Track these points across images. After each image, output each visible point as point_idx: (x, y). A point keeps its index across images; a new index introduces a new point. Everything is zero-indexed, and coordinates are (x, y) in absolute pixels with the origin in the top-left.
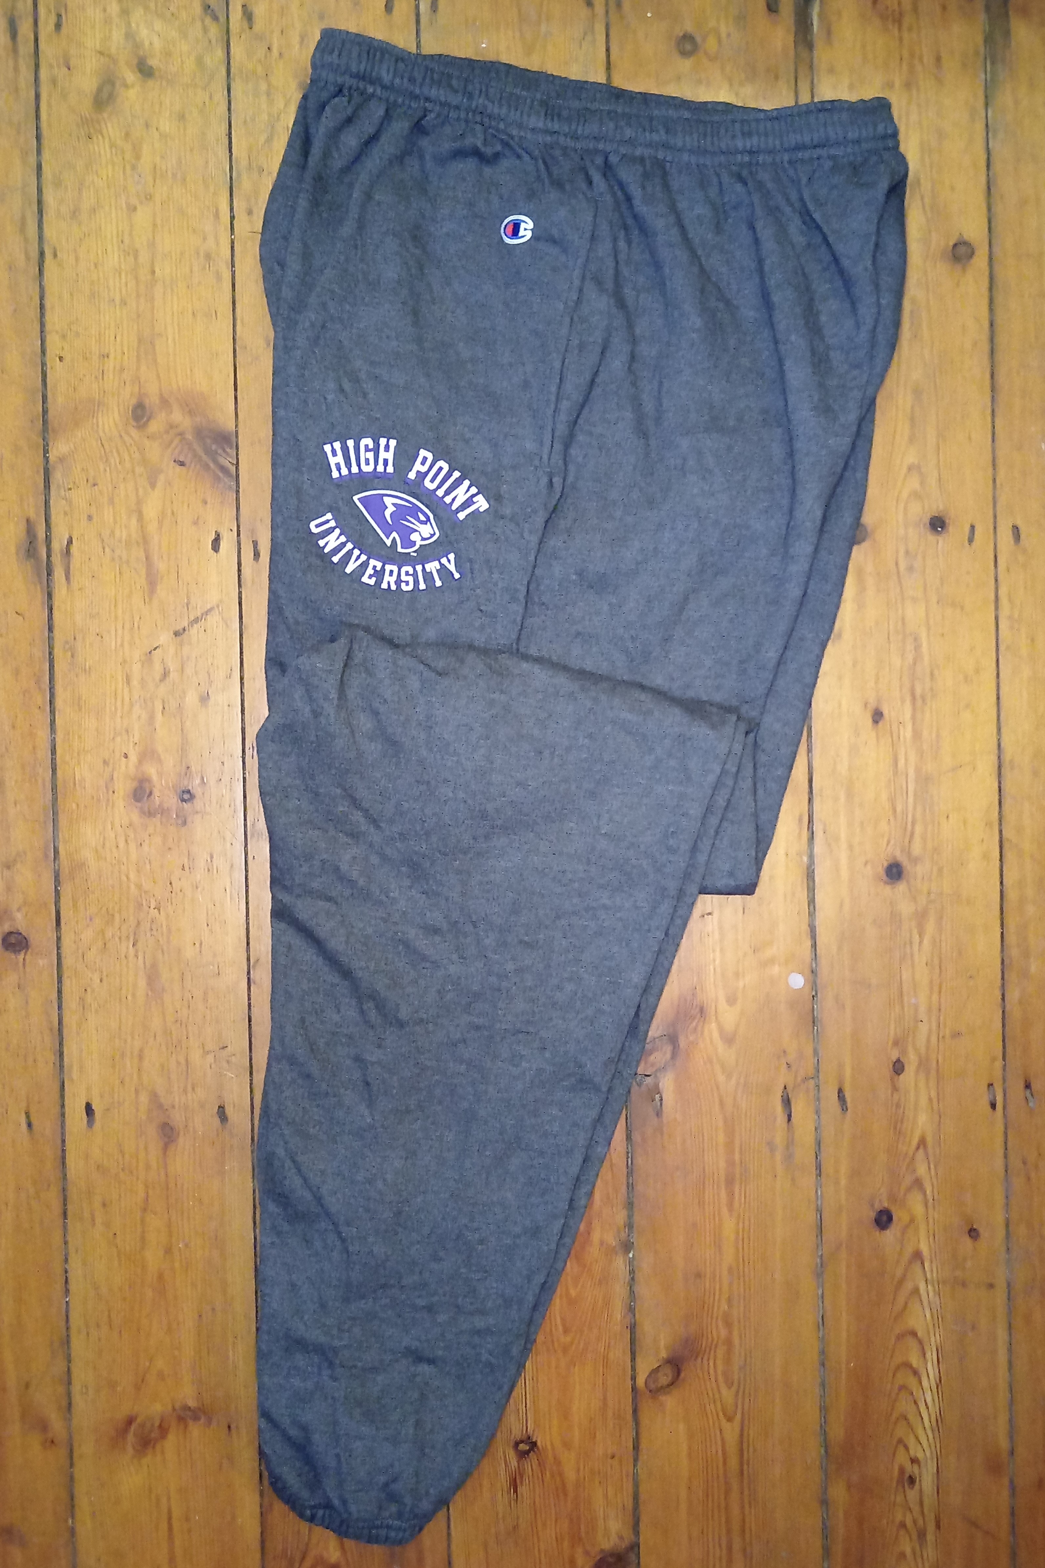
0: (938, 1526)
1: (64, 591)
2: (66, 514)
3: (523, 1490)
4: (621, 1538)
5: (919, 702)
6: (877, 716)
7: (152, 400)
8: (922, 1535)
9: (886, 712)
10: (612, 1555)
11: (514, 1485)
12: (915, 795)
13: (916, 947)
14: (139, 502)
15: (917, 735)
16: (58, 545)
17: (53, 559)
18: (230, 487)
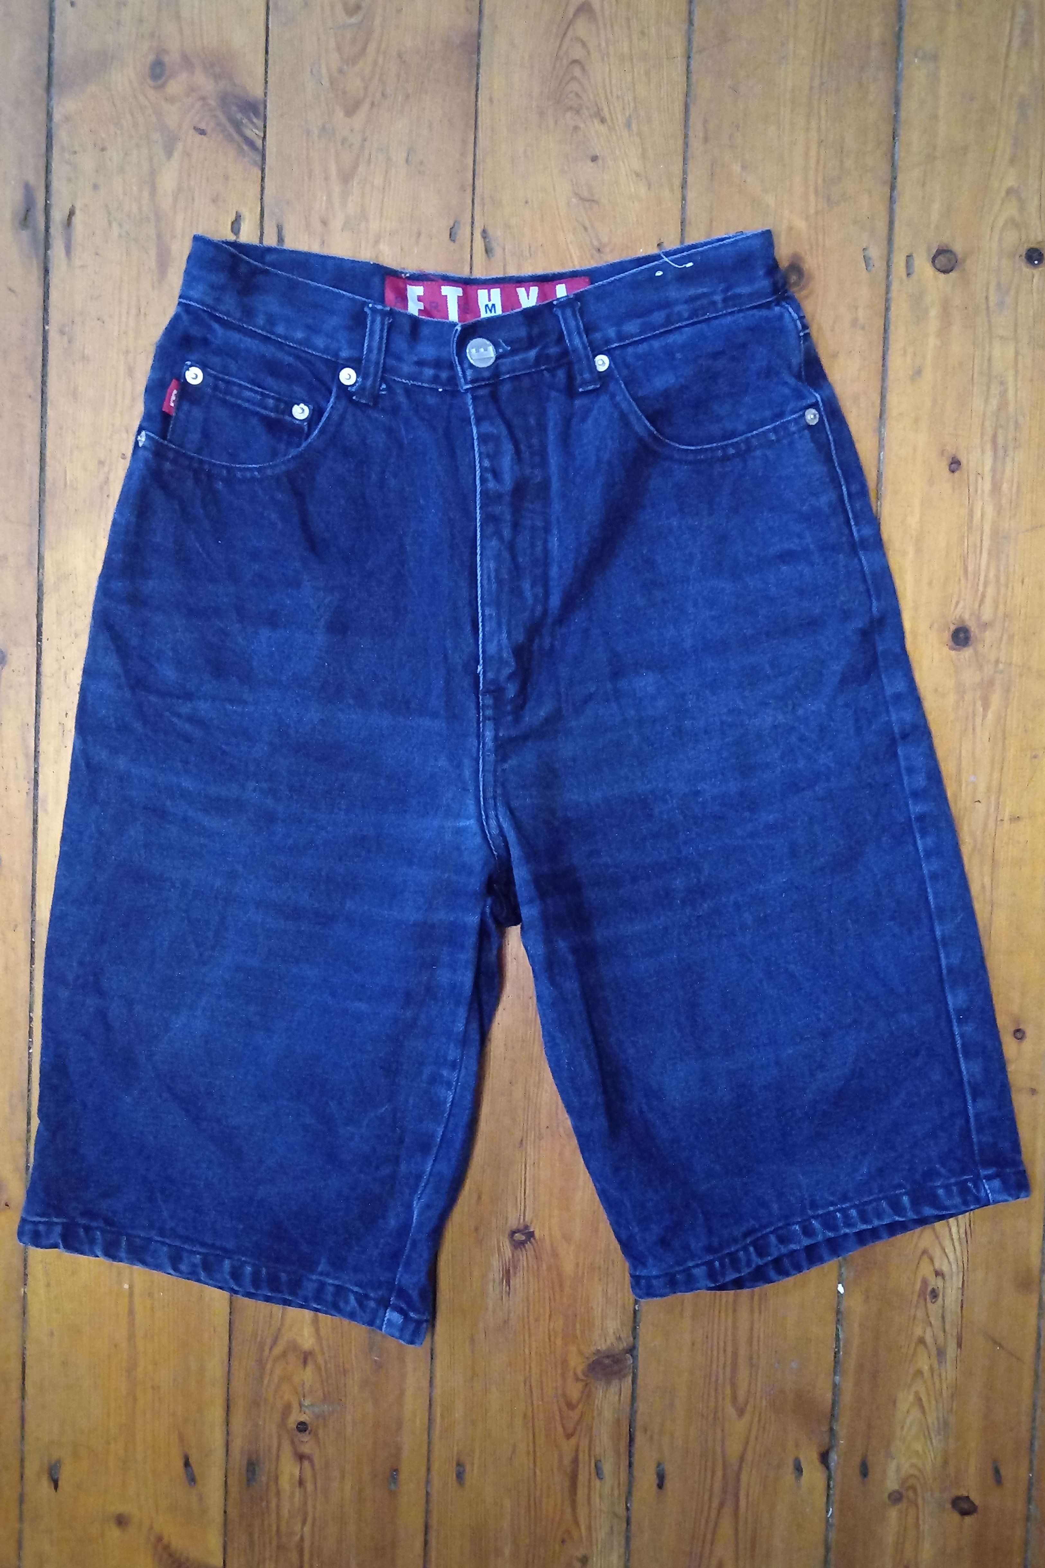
0: (959, 1345)
1: (64, 267)
2: (69, 180)
3: (517, 1281)
4: (619, 1339)
5: (1001, 453)
6: (955, 464)
7: (173, 58)
8: (941, 1353)
9: (964, 462)
10: (608, 1357)
11: (507, 1275)
12: (989, 553)
13: (979, 720)
14: (153, 173)
15: (996, 488)
16: (58, 215)
17: (52, 230)
18: (255, 163)
